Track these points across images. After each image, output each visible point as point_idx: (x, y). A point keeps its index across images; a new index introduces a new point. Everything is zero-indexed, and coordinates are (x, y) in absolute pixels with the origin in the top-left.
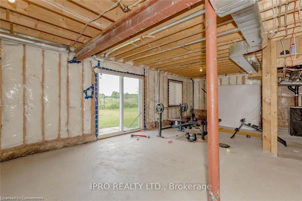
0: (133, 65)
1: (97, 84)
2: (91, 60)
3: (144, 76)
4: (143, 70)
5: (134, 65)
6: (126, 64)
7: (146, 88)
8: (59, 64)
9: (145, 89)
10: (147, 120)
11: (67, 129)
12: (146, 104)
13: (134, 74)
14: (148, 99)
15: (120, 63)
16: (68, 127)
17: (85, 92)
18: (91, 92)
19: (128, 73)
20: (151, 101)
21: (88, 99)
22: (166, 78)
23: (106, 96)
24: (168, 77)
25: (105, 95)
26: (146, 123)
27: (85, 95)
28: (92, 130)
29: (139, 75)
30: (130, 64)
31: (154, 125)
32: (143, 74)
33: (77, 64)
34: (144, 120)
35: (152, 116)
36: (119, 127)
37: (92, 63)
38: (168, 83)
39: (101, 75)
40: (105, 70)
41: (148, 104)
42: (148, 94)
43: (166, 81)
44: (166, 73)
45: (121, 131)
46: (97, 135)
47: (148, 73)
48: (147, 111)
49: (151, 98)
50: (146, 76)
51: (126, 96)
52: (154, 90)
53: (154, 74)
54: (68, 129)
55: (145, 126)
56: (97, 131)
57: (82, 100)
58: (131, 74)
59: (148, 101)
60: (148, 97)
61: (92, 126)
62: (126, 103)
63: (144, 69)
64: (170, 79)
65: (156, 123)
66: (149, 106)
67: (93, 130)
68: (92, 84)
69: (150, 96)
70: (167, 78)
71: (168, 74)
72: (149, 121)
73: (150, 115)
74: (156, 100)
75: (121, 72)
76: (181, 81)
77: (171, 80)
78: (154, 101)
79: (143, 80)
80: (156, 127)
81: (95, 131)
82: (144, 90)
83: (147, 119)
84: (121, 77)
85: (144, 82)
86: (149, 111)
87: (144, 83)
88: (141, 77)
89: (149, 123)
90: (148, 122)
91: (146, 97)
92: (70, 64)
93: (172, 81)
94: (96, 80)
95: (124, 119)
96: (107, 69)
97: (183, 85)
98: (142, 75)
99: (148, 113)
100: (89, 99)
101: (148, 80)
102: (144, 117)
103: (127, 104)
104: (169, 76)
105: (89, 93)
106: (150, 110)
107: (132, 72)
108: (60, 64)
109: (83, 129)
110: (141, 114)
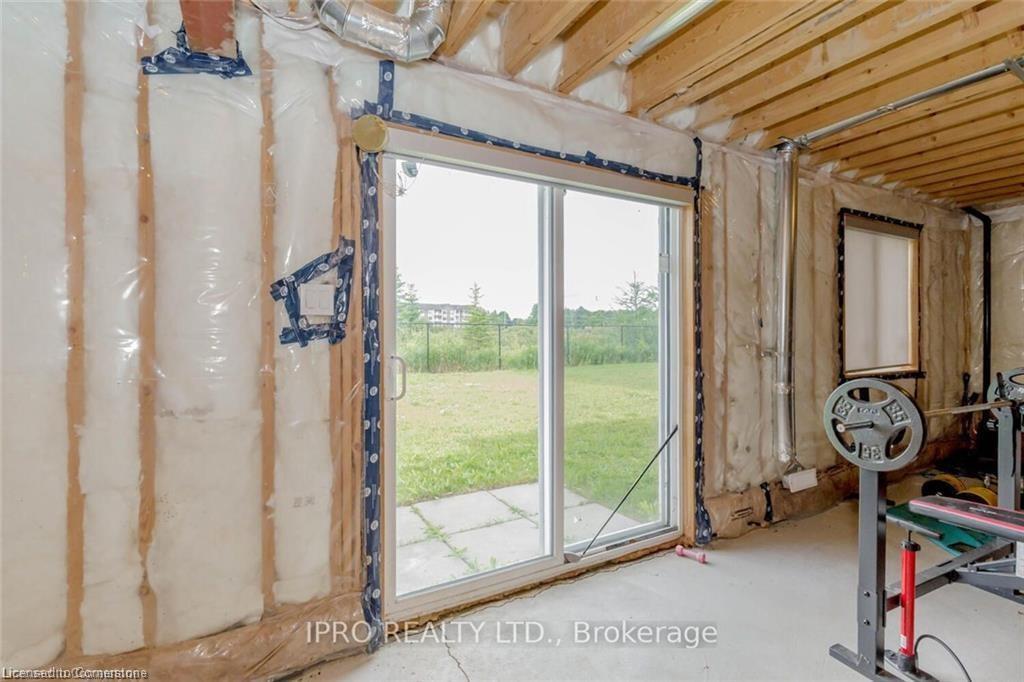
0: (623, 108)
1: (372, 241)
2: (328, 62)
3: (696, 183)
4: (693, 146)
5: (631, 112)
6: (578, 100)
7: (711, 268)
8: (68, 78)
9: (705, 273)
10: (716, 477)
11: (138, 581)
12: (706, 371)
13: (632, 172)
14: (719, 340)
15: (538, 95)
16: (143, 564)
17: (286, 292)
18: (330, 290)
19: (592, 161)
20: (738, 352)
21: (304, 345)
22: (830, 204)
23: (512, 319)
24: (838, 195)
25: (510, 316)
26: (706, 494)
27: (284, 320)
28: (337, 567)
29: (666, 179)
30: (607, 104)
31: (756, 509)
32: (691, 174)
33: (216, 79)
34: (699, 474)
35: (748, 449)
36: (536, 486)
37: (336, 79)
38: (841, 232)
39: (411, 172)
40: (432, 139)
41: (719, 368)
42: (720, 304)
43: (827, 221)
44: (828, 168)
45: (548, 552)
46: (372, 609)
47: (718, 168)
48: (712, 417)
49: (738, 330)
50: (708, 187)
51: (579, 318)
52: (757, 281)
53: (759, 177)
54: (145, 577)
55: (702, 518)
56: (372, 577)
57: (266, 355)
58: (614, 167)
59: (718, 356)
60: (719, 326)
61: (338, 542)
62: (578, 347)
63: (697, 141)
64: (854, 207)
65: (768, 495)
66: (724, 383)
67: (348, 568)
68: (342, 238)
69: (731, 316)
70: (834, 201)
71: (838, 180)
72: (725, 484)
73: (730, 440)
74: (770, 344)
75: (548, 154)
76: (911, 225)
77: (856, 213)
78: (759, 348)
79: (690, 213)
80: (768, 516)
81: (358, 578)
82: (697, 277)
83: (712, 467)
84: (547, 189)
85: (696, 223)
86: (725, 418)
87: (697, 233)
88: (678, 189)
89: (725, 492)
90: (718, 485)
91: (711, 324)
92: (157, 81)
93: (862, 221)
94: (371, 207)
95: (567, 423)
96: (449, 131)
97: (919, 249)
98: (683, 181)
99: (719, 432)
100: (319, 345)
101: (717, 213)
102: (699, 455)
103: (581, 349)
104: (842, 191)
105: (317, 300)
106: (733, 410)
107: (618, 159)
108: (75, 77)
109: (270, 571)
110: (676, 440)
